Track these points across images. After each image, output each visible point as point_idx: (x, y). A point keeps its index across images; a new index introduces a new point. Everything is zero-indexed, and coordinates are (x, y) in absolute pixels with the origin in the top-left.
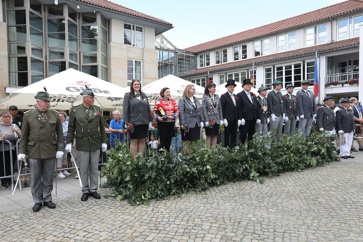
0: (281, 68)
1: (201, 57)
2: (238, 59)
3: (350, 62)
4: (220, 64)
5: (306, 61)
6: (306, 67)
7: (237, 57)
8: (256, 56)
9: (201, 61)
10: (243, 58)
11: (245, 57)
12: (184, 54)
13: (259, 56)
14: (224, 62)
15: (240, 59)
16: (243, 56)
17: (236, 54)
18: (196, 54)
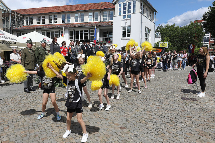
0: (78, 31)
1: (27, 18)
2: (52, 23)
3: (108, 32)
4: (40, 24)
5: (90, 29)
6: (90, 33)
7: (51, 22)
8: (63, 22)
9: (27, 21)
10: (55, 23)
11: (56, 22)
12: (15, 14)
13: (64, 23)
14: (43, 23)
15: (53, 23)
16: (55, 22)
17: (51, 20)
18: (23, 16)
